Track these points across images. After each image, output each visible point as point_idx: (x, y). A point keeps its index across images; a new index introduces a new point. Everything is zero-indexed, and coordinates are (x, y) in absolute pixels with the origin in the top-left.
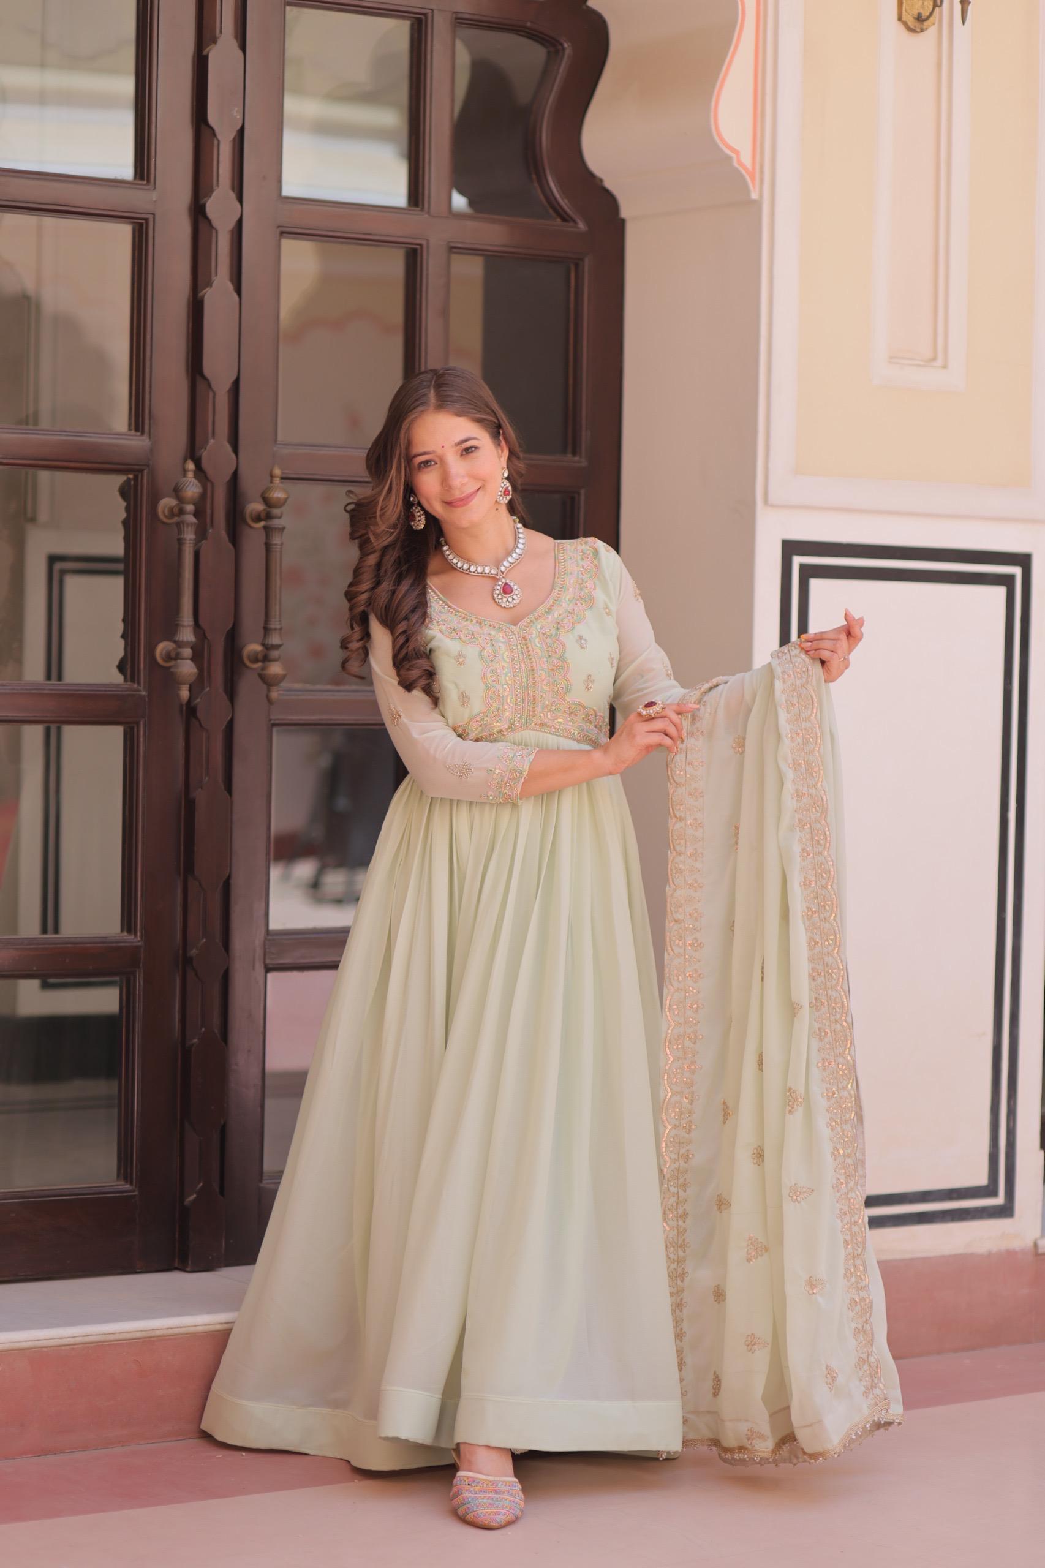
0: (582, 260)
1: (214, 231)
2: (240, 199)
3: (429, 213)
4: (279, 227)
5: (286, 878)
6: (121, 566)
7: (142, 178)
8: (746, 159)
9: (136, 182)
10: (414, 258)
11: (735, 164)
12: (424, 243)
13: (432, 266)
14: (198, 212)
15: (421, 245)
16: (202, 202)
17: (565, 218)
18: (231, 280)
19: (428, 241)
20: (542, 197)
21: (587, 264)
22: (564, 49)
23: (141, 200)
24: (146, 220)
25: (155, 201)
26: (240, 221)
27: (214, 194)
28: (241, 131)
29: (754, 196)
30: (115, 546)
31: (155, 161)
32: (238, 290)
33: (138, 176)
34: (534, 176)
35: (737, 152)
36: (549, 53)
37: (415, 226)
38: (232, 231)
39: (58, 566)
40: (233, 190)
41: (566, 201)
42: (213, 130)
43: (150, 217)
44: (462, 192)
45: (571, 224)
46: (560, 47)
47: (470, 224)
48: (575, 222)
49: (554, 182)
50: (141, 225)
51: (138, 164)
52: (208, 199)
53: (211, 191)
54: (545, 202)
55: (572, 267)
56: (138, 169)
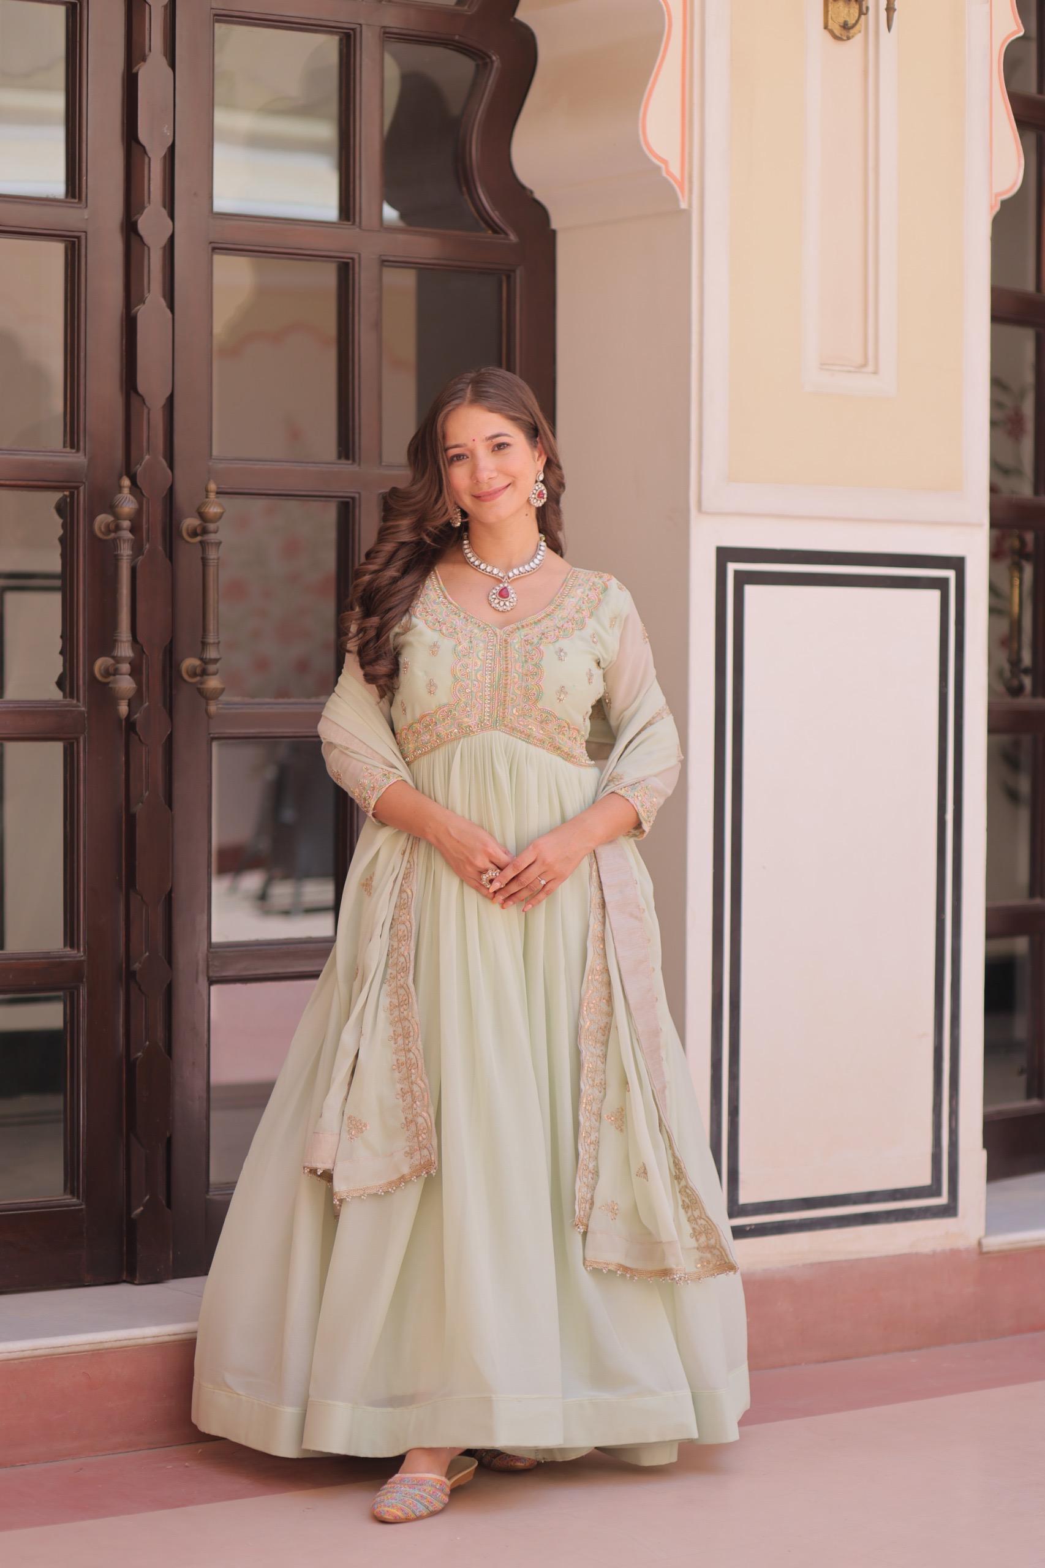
0: (514, 271)
1: (146, 249)
2: (172, 216)
3: (360, 227)
4: (211, 243)
5: (233, 890)
6: (58, 583)
7: (74, 197)
8: (675, 169)
9: (69, 200)
10: (346, 271)
11: (664, 174)
12: (356, 256)
13: (365, 278)
14: (130, 229)
15: (353, 259)
16: (134, 219)
17: (496, 229)
18: (164, 297)
19: (360, 255)
20: (473, 209)
21: (519, 275)
22: (492, 62)
23: (72, 218)
24: (78, 238)
25: (87, 219)
26: (172, 238)
27: (146, 211)
28: (172, 149)
29: (683, 205)
30: (53, 563)
31: (86, 179)
32: (172, 307)
33: (70, 195)
34: (464, 189)
35: (665, 162)
36: (477, 66)
37: (348, 240)
38: (164, 248)
40: (165, 207)
41: (497, 213)
42: (144, 147)
43: (83, 235)
44: (393, 205)
45: (503, 236)
46: (488, 60)
47: (401, 237)
48: (506, 234)
49: (485, 195)
50: (74, 243)
51: (70, 183)
52: (140, 217)
53: (142, 208)
54: (476, 215)
55: (504, 278)
56: (70, 187)
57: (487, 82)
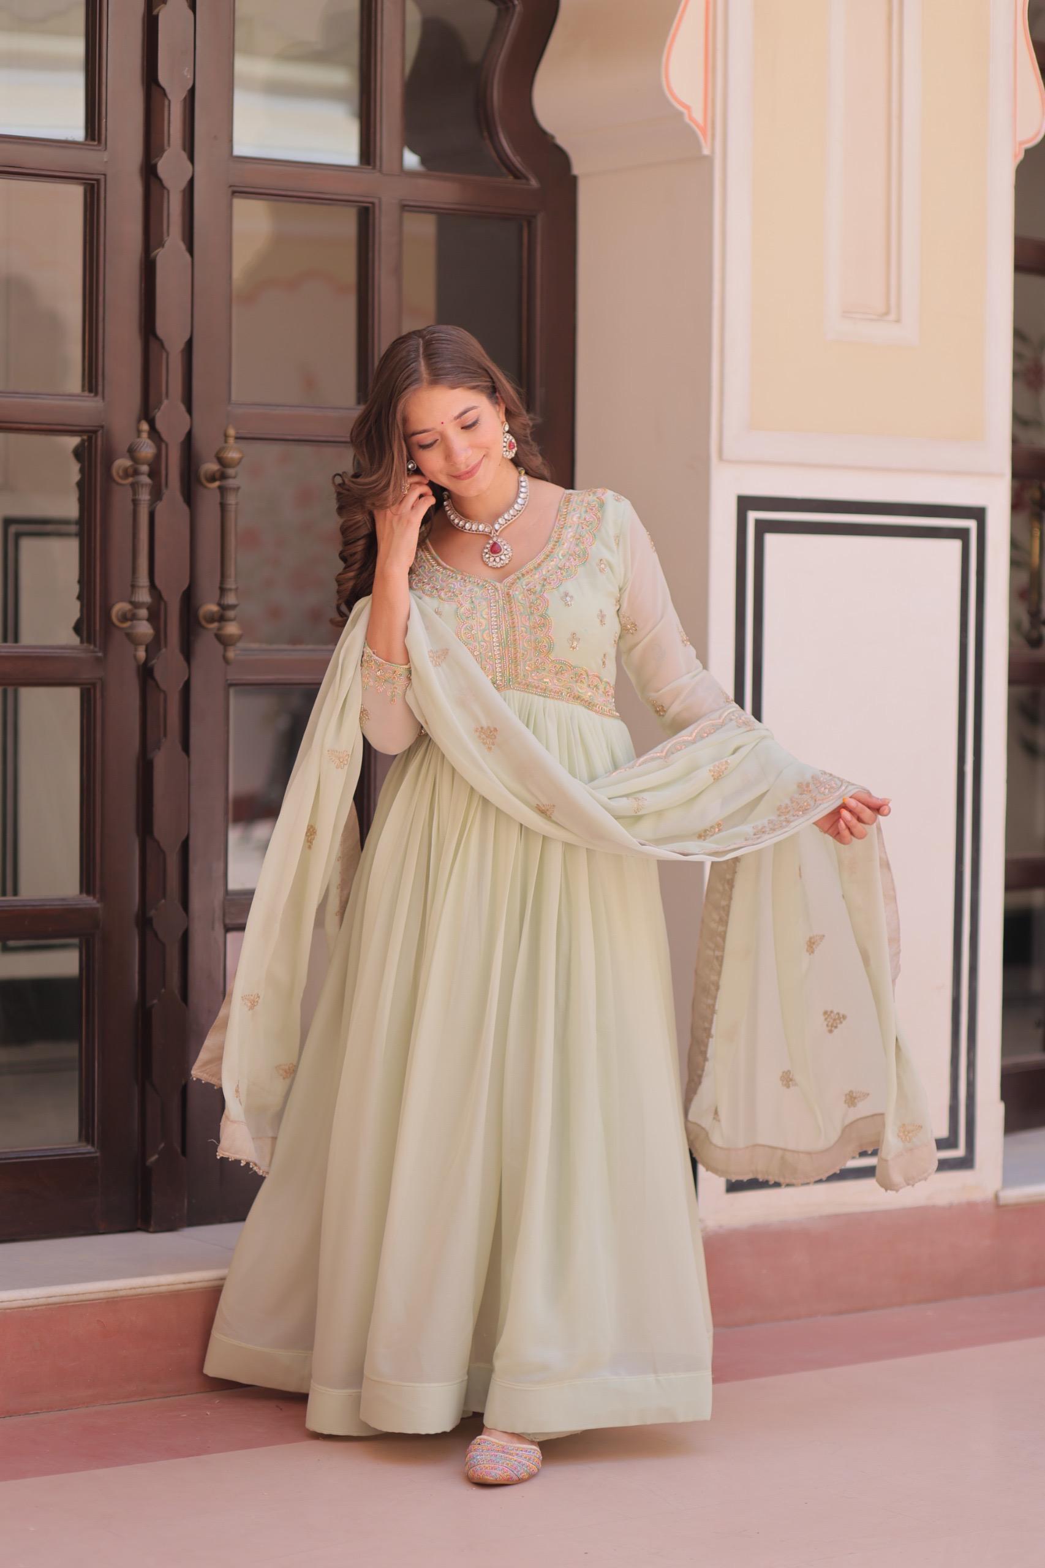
0: (534, 217)
1: (166, 192)
2: (191, 159)
3: (380, 171)
4: (231, 186)
5: (245, 839)
6: (74, 529)
7: (93, 139)
8: (698, 115)
9: (87, 142)
10: (366, 216)
11: (687, 120)
12: (376, 201)
13: (385, 224)
14: (149, 172)
15: (373, 203)
16: (153, 162)
17: (517, 175)
18: (184, 240)
19: (380, 199)
20: (494, 154)
21: (539, 222)
22: (514, 6)
23: (92, 161)
24: (98, 181)
25: (106, 162)
26: (191, 182)
27: (166, 154)
28: (192, 91)
29: (706, 151)
30: (69, 507)
31: (106, 122)
32: (191, 250)
33: (89, 137)
34: (486, 134)
35: (688, 108)
36: (499, 11)
37: (368, 185)
38: (184, 191)
39: (13, 529)
40: (184, 150)
41: (518, 157)
42: (163, 90)
43: (102, 178)
44: (414, 150)
45: (524, 181)
46: (510, 4)
47: (422, 182)
48: (527, 179)
49: (506, 139)
50: (93, 185)
51: (89, 125)
52: (159, 160)
53: (162, 151)
54: (497, 160)
55: (525, 224)
56: (89, 130)
57: (509, 26)
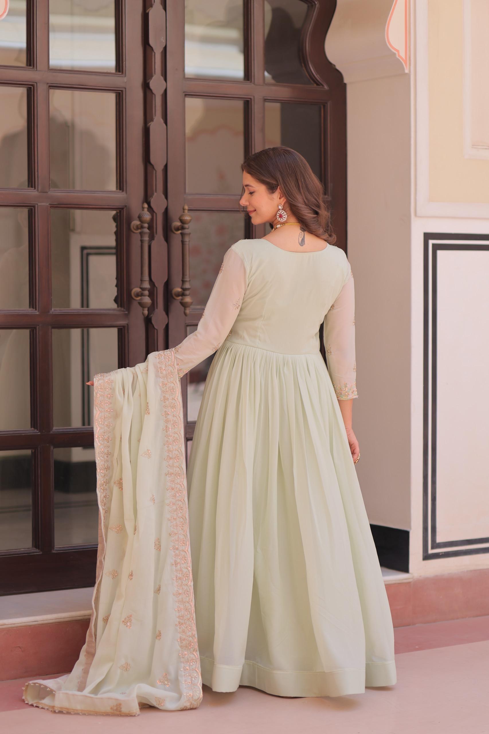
0: (326, 103)
1: (154, 95)
2: (166, 80)
3: (254, 83)
4: (184, 92)
5: (196, 391)
6: (114, 251)
7: (119, 72)
8: (402, 54)
9: (117, 73)
10: (247, 105)
11: (397, 56)
12: (252, 97)
13: (256, 108)
14: (146, 86)
15: (251, 99)
16: (148, 82)
17: (318, 84)
18: (163, 118)
19: (254, 97)
20: (307, 74)
21: (329, 105)
22: (315, 4)
23: (119, 81)
24: (122, 91)
25: (126, 82)
26: (166, 90)
27: (153, 78)
28: (165, 48)
29: (407, 71)
30: (111, 241)
31: (125, 63)
32: (166, 122)
33: (118, 70)
34: (303, 65)
35: (398, 51)
36: (308, 6)
37: (247, 90)
38: (162, 95)
39: (85, 252)
40: (162, 75)
41: (318, 76)
42: (152, 48)
43: (124, 89)
44: (268, 72)
45: (321, 86)
46: (313, 4)
47: (274, 88)
48: (323, 86)
49: (312, 67)
50: (120, 93)
51: (117, 65)
52: (150, 81)
53: (152, 76)
54: (309, 77)
55: (322, 107)
56: (118, 67)
57: (313, 14)
